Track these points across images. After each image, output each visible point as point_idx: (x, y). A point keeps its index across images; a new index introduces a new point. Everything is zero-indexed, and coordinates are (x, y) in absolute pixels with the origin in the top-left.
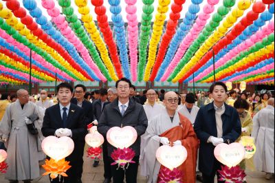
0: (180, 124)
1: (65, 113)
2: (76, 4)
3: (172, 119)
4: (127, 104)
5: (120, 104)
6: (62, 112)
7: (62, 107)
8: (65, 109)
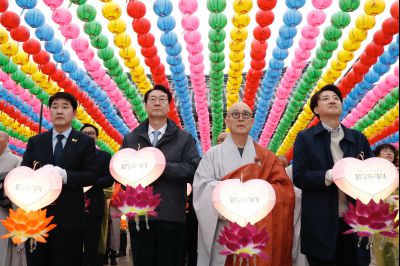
0: (257, 160)
1: (59, 143)
2: (104, 15)
3: (241, 151)
4: (163, 130)
5: (151, 129)
6: (55, 142)
7: (55, 134)
8: (60, 137)
